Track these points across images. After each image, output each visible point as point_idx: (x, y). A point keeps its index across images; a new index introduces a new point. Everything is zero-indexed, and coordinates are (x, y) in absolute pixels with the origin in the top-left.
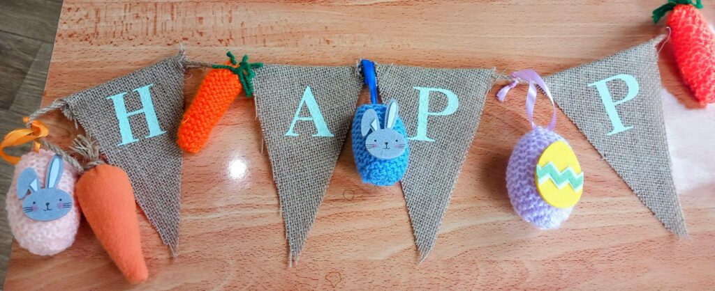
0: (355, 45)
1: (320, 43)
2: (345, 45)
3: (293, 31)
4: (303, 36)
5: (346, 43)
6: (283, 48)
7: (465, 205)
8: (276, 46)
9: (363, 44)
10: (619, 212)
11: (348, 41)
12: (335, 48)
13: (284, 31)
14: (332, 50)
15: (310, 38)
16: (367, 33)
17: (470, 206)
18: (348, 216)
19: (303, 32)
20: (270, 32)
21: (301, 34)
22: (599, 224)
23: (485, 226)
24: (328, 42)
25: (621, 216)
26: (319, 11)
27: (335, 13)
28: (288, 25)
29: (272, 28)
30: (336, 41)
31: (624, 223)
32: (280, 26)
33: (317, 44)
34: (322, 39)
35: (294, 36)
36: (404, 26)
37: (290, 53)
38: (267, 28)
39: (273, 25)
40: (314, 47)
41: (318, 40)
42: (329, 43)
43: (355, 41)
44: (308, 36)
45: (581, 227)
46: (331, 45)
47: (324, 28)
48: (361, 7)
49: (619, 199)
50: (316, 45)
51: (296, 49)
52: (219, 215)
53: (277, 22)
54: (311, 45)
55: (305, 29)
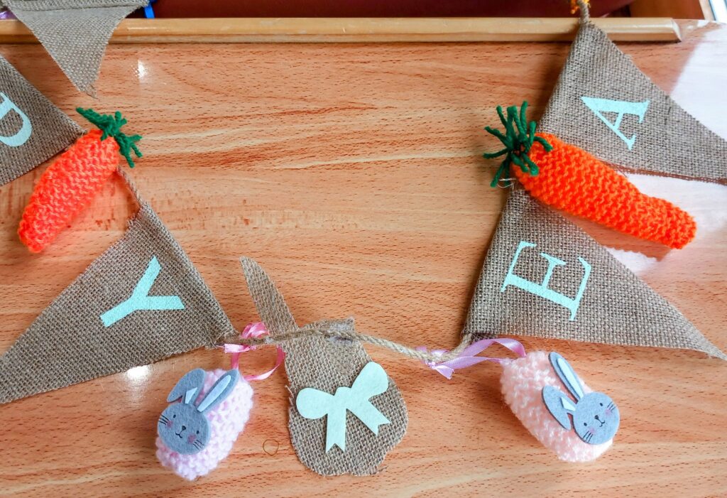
0: (284, 225)
1: (235, 224)
2: (269, 226)
3: (199, 206)
4: (213, 213)
5: (271, 222)
6: (183, 232)
7: (431, 459)
8: (175, 229)
9: (295, 224)
10: (640, 465)
11: (274, 221)
12: (257, 231)
13: (186, 208)
14: (252, 233)
15: (222, 216)
16: (300, 209)
17: (436, 460)
18: (269, 479)
19: (212, 208)
20: (166, 208)
21: (209, 210)
22: (612, 482)
23: (458, 489)
24: (247, 221)
25: (641, 471)
26: (235, 178)
27: (257, 180)
28: (192, 198)
29: (170, 203)
30: (257, 221)
31: (646, 481)
32: (181, 199)
33: (232, 225)
34: (239, 218)
35: (199, 214)
36: (350, 198)
37: (194, 238)
38: (162, 202)
39: (171, 198)
40: (227, 229)
41: (233, 219)
42: (247, 224)
43: (284, 220)
44: (219, 213)
45: (586, 488)
46: (251, 226)
47: (241, 202)
48: (293, 172)
49: (640, 446)
50: (230, 227)
51: (203, 232)
52: (90, 478)
53: (176, 194)
54: (224, 227)
55: (215, 204)
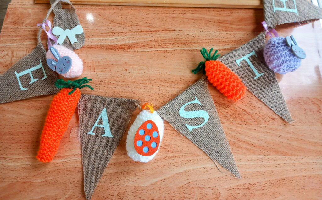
0: (140, 72)
1: (122, 71)
2: (134, 72)
3: (109, 64)
4: (114, 67)
5: (135, 71)
6: (103, 73)
7: (190, 158)
8: (100, 72)
9: (144, 72)
10: (268, 163)
11: (136, 70)
12: (130, 74)
13: (104, 64)
14: (128, 74)
15: (117, 68)
16: (146, 66)
17: (193, 158)
18: (130, 163)
19: (114, 65)
20: (97, 64)
21: (113, 65)
22: (257, 169)
23: (200, 170)
24: (126, 70)
25: (269, 166)
26: (123, 54)
27: (131, 55)
28: (107, 61)
29: (99, 62)
30: (130, 70)
31: (270, 169)
32: (103, 61)
33: (121, 71)
34: (123, 69)
35: (109, 67)
36: (164, 63)
37: (107, 75)
38: (96, 62)
39: (99, 61)
40: (119, 72)
41: (121, 69)
42: (127, 71)
43: (140, 70)
44: (117, 67)
45: (248, 171)
46: (128, 71)
47: (125, 63)
48: (144, 53)
49: (268, 156)
50: (120, 72)
51: (110, 73)
52: (66, 160)
53: (101, 60)
54: (118, 72)
55: (115, 63)
